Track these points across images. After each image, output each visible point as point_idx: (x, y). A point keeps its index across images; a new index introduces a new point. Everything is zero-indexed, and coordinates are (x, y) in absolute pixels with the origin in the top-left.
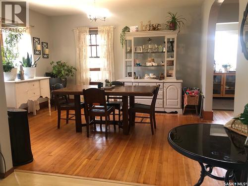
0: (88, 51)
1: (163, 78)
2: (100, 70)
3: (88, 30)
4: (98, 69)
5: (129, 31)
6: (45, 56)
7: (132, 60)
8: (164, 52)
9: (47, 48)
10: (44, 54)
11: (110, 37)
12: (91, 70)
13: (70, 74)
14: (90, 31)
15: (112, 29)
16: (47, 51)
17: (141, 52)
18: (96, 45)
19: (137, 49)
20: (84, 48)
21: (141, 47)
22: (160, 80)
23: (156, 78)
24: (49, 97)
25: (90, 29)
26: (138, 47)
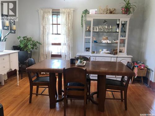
0: (50, 29)
1: (116, 53)
2: (60, 45)
3: (51, 11)
4: (59, 44)
5: (89, 13)
6: (13, 31)
7: (91, 37)
8: (118, 32)
9: (14, 24)
10: (11, 30)
11: (70, 18)
12: (53, 44)
13: (35, 47)
14: (53, 12)
15: (72, 12)
16: (14, 27)
17: (98, 31)
18: (57, 24)
19: (94, 29)
20: (47, 26)
21: (97, 27)
22: (114, 55)
23: (110, 53)
24: (18, 69)
25: (53, 10)
26: (95, 27)
